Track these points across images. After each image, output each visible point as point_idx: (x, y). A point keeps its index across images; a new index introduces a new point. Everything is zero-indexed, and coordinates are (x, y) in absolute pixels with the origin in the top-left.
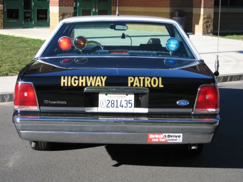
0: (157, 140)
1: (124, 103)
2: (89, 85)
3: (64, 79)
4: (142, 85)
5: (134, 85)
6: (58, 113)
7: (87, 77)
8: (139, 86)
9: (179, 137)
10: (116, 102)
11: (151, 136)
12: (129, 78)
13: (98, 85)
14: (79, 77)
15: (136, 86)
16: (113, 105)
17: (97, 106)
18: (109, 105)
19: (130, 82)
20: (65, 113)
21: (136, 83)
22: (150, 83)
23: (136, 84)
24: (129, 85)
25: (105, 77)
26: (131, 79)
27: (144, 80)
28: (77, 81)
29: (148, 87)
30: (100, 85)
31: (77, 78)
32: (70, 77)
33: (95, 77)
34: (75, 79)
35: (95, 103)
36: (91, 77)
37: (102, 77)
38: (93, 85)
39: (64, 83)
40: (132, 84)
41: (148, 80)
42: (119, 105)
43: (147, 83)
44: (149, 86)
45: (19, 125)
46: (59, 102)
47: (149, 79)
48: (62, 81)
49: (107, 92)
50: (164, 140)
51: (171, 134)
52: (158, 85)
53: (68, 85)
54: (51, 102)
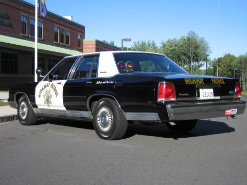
0: (228, 114)
3: (186, 80)
4: (217, 83)
6: (185, 101)
9: (235, 111)
11: (227, 111)
20: (188, 101)
22: (220, 81)
24: (213, 83)
25: (203, 79)
26: (212, 80)
27: (217, 80)
29: (220, 84)
35: (199, 96)
38: (199, 83)
45: (171, 110)
46: (186, 94)
49: (203, 88)
50: (230, 113)
52: (223, 82)
53: (189, 83)
54: (182, 95)
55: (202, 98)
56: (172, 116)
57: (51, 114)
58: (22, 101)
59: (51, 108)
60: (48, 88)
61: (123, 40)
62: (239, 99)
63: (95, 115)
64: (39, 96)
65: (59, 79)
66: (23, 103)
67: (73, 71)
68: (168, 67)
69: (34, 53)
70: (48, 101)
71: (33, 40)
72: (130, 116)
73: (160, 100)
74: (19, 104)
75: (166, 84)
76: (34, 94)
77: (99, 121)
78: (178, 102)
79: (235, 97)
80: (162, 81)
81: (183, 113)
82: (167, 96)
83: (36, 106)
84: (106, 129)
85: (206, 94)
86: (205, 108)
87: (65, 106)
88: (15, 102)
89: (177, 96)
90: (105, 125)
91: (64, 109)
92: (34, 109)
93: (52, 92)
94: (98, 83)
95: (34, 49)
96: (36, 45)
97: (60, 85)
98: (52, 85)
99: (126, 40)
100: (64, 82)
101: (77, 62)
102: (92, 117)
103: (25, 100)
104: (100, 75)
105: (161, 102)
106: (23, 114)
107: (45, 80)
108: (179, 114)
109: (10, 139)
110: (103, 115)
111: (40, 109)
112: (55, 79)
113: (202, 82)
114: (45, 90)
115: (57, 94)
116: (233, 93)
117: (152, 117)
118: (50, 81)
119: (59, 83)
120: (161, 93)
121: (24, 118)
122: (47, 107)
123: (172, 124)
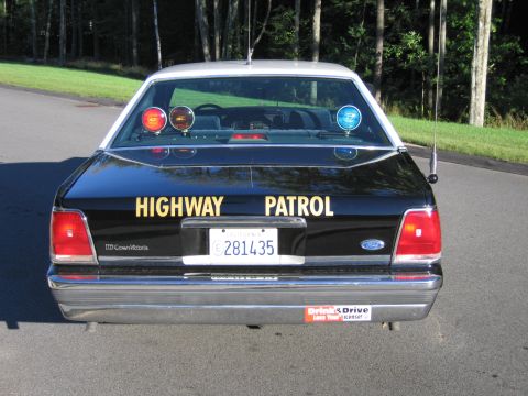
0: (323, 318)
1: (258, 247)
2: (189, 213)
3: (142, 202)
4: (292, 213)
5: (277, 213)
6: (131, 267)
7: (187, 199)
8: (286, 213)
9: (365, 310)
10: (242, 245)
11: (311, 311)
12: (268, 199)
13: (208, 214)
14: (170, 199)
15: (281, 214)
16: (236, 251)
18: (230, 251)
19: (268, 206)
20: (145, 268)
21: (281, 209)
22: (308, 207)
23: (281, 211)
24: (268, 213)
25: (221, 199)
26: (271, 201)
27: (296, 202)
28: (166, 207)
29: (303, 216)
30: (212, 214)
31: (166, 200)
32: (152, 199)
33: (201, 199)
34: (163, 203)
35: (204, 250)
36: (194, 199)
37: (214, 198)
38: (198, 213)
39: (142, 210)
40: (273, 210)
41: (303, 201)
42: (248, 251)
43: (302, 208)
44: (307, 214)
46: (134, 247)
47: (306, 199)
48: (139, 206)
49: (224, 226)
50: (336, 318)
51: (350, 307)
52: (323, 212)
89: (100, 252)
113: (211, 211)
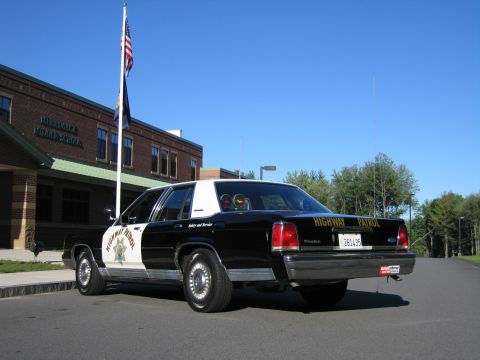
1: (355, 242)
2: (334, 225)
3: (316, 220)
4: (367, 225)
7: (332, 219)
9: (397, 268)
11: (382, 269)
12: (358, 219)
16: (349, 244)
17: (338, 245)
18: (346, 244)
20: (319, 251)
22: (372, 223)
23: (364, 224)
24: (360, 225)
25: (343, 219)
28: (325, 222)
29: (371, 227)
31: (324, 219)
33: (336, 219)
35: (337, 244)
38: (337, 225)
39: (317, 223)
41: (369, 221)
42: (352, 244)
45: (291, 263)
46: (315, 241)
49: (343, 233)
50: (388, 272)
52: (377, 225)
53: (320, 224)
54: (309, 241)
55: (342, 246)
56: (292, 273)
57: (126, 276)
58: (83, 258)
59: (125, 267)
60: (120, 237)
61: (262, 168)
62: (405, 250)
63: (186, 275)
64: (108, 249)
65: (137, 222)
66: (85, 261)
67: (157, 208)
68: (301, 204)
69: (115, 189)
70: (120, 256)
71: (114, 168)
72: (235, 275)
73: (275, 248)
74: (78, 262)
75: (285, 225)
76: (100, 246)
77: (192, 283)
78: (304, 252)
79: (398, 247)
80: (279, 221)
81: (311, 269)
82: (286, 243)
83: (103, 265)
84: (201, 296)
85: (350, 241)
86: (345, 263)
87: (144, 263)
88: (73, 259)
89: (302, 244)
90: (200, 289)
91: (143, 267)
92: (100, 269)
93: (127, 243)
94: (190, 226)
95: (115, 183)
96: (119, 177)
97: (137, 231)
98: (127, 231)
99: (267, 168)
100: (143, 226)
101: (163, 196)
102: (182, 279)
103: (87, 256)
104: (194, 215)
105: (277, 252)
106: (84, 278)
107: (118, 224)
108: (303, 269)
109: (59, 310)
110: (198, 274)
111: (108, 269)
112: (131, 222)
113: (341, 224)
114: (115, 240)
115: (132, 245)
116: (394, 240)
117: (265, 274)
118: (124, 226)
119: (136, 229)
120: (277, 240)
121: (85, 283)
122: (120, 266)
123: (294, 285)
